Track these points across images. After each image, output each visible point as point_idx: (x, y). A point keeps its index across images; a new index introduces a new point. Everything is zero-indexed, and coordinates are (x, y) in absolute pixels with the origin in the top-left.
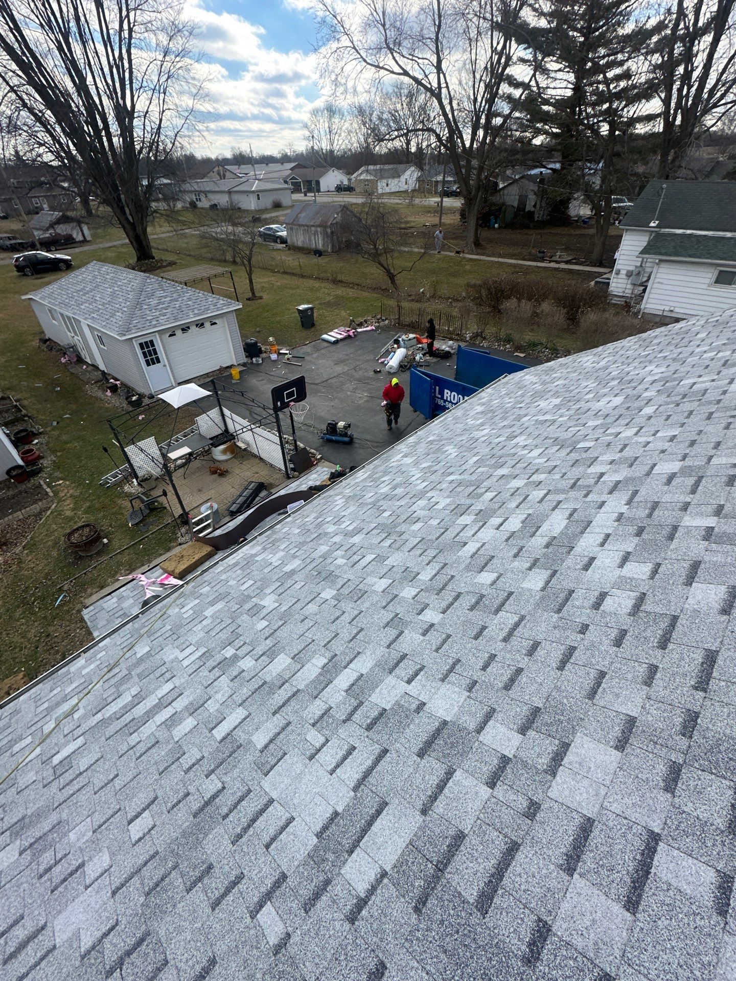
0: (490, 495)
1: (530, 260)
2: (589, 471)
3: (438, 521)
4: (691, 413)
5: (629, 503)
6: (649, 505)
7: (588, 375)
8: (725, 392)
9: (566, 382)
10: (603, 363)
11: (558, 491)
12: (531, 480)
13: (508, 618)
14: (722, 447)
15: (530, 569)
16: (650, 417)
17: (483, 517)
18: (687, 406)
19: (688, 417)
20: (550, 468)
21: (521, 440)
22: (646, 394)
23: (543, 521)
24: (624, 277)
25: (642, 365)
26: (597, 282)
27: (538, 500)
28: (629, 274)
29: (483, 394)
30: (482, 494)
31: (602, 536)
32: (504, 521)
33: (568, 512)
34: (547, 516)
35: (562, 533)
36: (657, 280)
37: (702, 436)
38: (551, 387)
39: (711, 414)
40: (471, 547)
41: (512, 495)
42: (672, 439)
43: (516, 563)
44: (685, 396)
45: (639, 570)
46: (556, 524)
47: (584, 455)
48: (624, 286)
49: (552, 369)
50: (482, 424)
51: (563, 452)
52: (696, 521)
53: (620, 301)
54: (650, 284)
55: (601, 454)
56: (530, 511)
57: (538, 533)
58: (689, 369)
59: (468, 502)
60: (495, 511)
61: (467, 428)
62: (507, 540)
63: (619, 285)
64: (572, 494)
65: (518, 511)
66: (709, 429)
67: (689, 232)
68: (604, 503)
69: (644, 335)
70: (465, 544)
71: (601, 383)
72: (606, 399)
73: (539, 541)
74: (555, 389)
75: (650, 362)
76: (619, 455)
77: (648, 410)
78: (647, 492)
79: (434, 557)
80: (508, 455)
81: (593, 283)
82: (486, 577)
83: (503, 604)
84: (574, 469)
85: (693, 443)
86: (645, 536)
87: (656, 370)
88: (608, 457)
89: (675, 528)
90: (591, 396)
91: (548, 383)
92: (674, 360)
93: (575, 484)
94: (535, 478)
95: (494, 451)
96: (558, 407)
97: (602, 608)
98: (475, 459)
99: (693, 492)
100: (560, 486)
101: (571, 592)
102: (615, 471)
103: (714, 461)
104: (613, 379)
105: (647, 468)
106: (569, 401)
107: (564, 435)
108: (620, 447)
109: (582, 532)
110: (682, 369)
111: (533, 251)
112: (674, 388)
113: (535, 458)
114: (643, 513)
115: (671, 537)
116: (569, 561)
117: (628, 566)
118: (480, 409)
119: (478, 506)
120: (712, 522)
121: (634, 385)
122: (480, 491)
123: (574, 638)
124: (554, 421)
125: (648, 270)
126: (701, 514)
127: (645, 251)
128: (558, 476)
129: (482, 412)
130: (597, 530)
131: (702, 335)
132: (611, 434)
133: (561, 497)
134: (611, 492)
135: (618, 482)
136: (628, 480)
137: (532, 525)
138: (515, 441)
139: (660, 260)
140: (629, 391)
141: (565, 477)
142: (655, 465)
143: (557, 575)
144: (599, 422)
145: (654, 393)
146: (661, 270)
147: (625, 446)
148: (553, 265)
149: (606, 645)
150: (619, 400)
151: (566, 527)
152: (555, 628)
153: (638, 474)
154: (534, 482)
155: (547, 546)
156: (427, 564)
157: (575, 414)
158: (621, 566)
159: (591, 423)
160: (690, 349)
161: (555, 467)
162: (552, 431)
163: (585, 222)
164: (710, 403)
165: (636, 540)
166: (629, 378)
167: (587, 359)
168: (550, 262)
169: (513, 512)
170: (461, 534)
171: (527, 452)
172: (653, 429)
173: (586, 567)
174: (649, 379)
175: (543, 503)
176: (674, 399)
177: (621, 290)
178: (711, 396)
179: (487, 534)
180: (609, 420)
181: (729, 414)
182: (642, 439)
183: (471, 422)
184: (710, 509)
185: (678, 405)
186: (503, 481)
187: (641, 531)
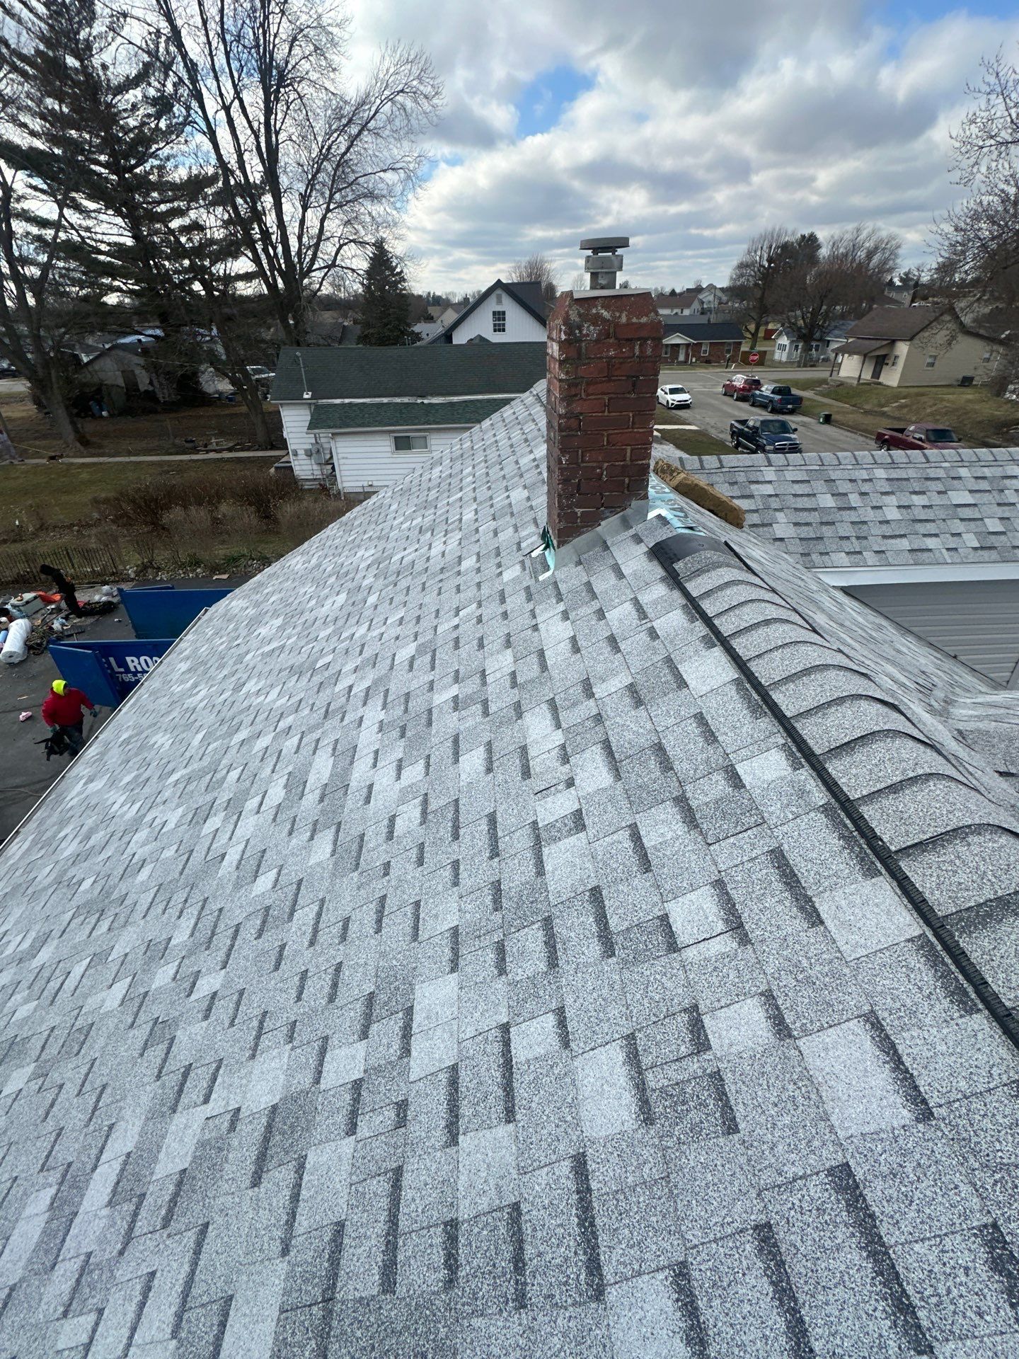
0: (234, 775)
1: (177, 454)
2: (337, 689)
3: (175, 847)
4: (408, 588)
5: (384, 706)
6: (402, 700)
7: (302, 580)
8: (428, 559)
9: (282, 595)
10: (314, 561)
11: (312, 729)
12: (278, 730)
13: (305, 915)
14: (442, 613)
15: (312, 838)
16: (376, 606)
17: (235, 808)
18: (403, 584)
19: (407, 594)
20: (296, 705)
21: (251, 686)
22: (366, 582)
23: (307, 773)
24: (305, 457)
25: (353, 552)
26: (277, 468)
27: (293, 751)
28: (309, 454)
29: (182, 645)
30: (224, 778)
31: (372, 755)
32: (263, 797)
33: (330, 750)
34: (311, 764)
35: (332, 775)
36: (340, 456)
37: (424, 609)
38: (266, 606)
39: (424, 584)
40: (233, 856)
41: (262, 760)
42: (401, 620)
43: (294, 841)
44: (398, 574)
45: (414, 773)
46: (322, 767)
47: (326, 674)
48: (310, 467)
49: (261, 584)
50: (195, 685)
51: (305, 679)
52: (442, 697)
53: (315, 485)
54: (335, 460)
55: (343, 665)
56: (290, 768)
57: (307, 790)
58: (394, 544)
59: (209, 798)
60: (247, 791)
61: (175, 698)
62: (274, 820)
63: (304, 468)
64: (328, 725)
65: (275, 776)
66: (427, 600)
67: (347, 401)
68: (361, 718)
69: (344, 519)
70: (223, 856)
71: (320, 583)
72: (329, 601)
73: (311, 798)
74: (272, 608)
75: (359, 546)
76: (360, 659)
77: (372, 599)
78: (396, 688)
79: (186, 901)
80: (241, 712)
81: (272, 470)
82: (265, 882)
83: (295, 902)
84: (321, 694)
85: (418, 619)
86: (409, 734)
87: (366, 554)
88: (350, 666)
89: (430, 711)
90: (314, 602)
91: (262, 602)
92: (379, 538)
93: (327, 711)
94: (282, 725)
95: (222, 715)
96: (282, 628)
97: (395, 834)
98: (200, 736)
99: (433, 668)
100: (312, 722)
101: (362, 836)
102: (362, 678)
103: (440, 630)
104: (329, 576)
105: (389, 661)
106: (292, 616)
107: (298, 660)
108: (358, 649)
109: (352, 763)
110: (389, 546)
111: (177, 441)
112: (387, 568)
113: (274, 701)
114: (399, 711)
115: (430, 723)
116: (350, 804)
117: (404, 774)
118: (184, 666)
119: (224, 797)
120: (454, 690)
121: (351, 576)
122: (218, 776)
123: (379, 886)
124: (283, 647)
125: (326, 446)
126: (445, 688)
127: (312, 426)
128: (307, 711)
129: (189, 670)
130: (365, 752)
131: (394, 507)
132: (346, 639)
133: (315, 735)
134: (365, 704)
135: (368, 689)
136: (376, 682)
137: (296, 785)
138: (245, 690)
139: (333, 434)
140: (350, 585)
141: (315, 708)
142: (394, 655)
143: (343, 827)
144: (329, 631)
145: (372, 579)
146: (339, 444)
147: (363, 646)
148: (212, 455)
149: (413, 872)
150: (343, 597)
151: (334, 766)
152: (359, 888)
153: (383, 672)
154: (283, 731)
155: (321, 800)
156: (179, 917)
157: (303, 630)
158: (398, 777)
159: (322, 634)
160: (388, 524)
161: (301, 701)
162: (285, 660)
163: (230, 400)
164: (420, 574)
165: (402, 743)
166: (344, 570)
167: (296, 561)
168: (207, 452)
169: (269, 781)
170: (214, 846)
171: (262, 698)
172: (382, 617)
173: (368, 800)
174: (363, 565)
175: (301, 751)
176: (391, 579)
177: (310, 472)
178: (419, 566)
179: (248, 825)
180: (340, 623)
181: (437, 579)
182: (376, 633)
183: (177, 689)
184: (450, 679)
185: (395, 585)
186: (245, 748)
187: (403, 731)
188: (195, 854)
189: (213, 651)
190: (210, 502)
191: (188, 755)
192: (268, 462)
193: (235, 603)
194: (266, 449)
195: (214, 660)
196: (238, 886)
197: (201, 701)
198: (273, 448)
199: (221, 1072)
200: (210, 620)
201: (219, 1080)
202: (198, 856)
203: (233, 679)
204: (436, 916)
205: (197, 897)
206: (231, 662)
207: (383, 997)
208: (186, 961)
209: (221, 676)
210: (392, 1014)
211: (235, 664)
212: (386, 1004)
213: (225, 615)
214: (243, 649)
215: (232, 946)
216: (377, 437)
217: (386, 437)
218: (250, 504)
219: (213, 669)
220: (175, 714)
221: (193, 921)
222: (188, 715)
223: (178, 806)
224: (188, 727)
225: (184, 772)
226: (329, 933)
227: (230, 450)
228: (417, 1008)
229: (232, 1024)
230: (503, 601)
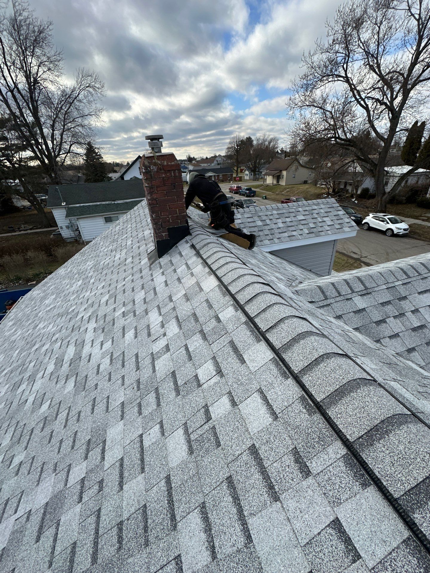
0: (32, 364)
1: (6, 233)
2: (77, 319)
3: (4, 403)
4: (106, 274)
5: (96, 322)
6: (103, 317)
7: (64, 278)
8: (114, 261)
9: (55, 285)
10: (69, 270)
11: (66, 337)
12: (52, 341)
13: (62, 416)
14: (119, 281)
15: (66, 382)
16: (94, 283)
17: (32, 379)
18: (104, 272)
19: (106, 276)
20: (60, 329)
21: (41, 325)
22: (90, 274)
23: (64, 356)
24: (66, 229)
25: (85, 263)
26: (54, 235)
27: (59, 348)
28: (68, 227)
29: (11, 314)
30: (28, 367)
31: (91, 342)
32: (45, 371)
33: (74, 344)
34: (66, 352)
35: (74, 354)
36: (82, 227)
37: (112, 281)
38: (48, 292)
39: (112, 271)
40: (31, 399)
41: (45, 355)
42: (103, 287)
43: (58, 386)
44: (103, 269)
45: (108, 345)
46: (71, 351)
47: (73, 314)
48: (69, 233)
49: (47, 283)
50: (16, 331)
51: (64, 318)
52: (118, 313)
53: (72, 240)
54: (80, 229)
55: (80, 309)
56: (57, 356)
57: (64, 363)
58: (101, 258)
59: (20, 377)
60: (38, 370)
61: (6, 338)
62: (50, 379)
63: (66, 233)
64: (73, 334)
65: (50, 360)
66: (114, 277)
67: (82, 205)
68: (87, 328)
69: (81, 251)
70: (26, 401)
71: (71, 278)
72: (76, 284)
73: (66, 366)
74: (51, 291)
75: (87, 261)
76: (87, 305)
77: (92, 281)
78: (101, 314)
79: (9, 425)
80: (35, 338)
81: (52, 236)
82: (45, 407)
83: (58, 411)
84: (70, 322)
85: (110, 285)
86: (105, 330)
87: (90, 263)
88: (83, 308)
89: (114, 320)
90: (69, 286)
91: (46, 290)
92: (95, 256)
93: (73, 329)
94: (54, 339)
95: (27, 341)
96: (55, 299)
97: (100, 371)
98: (17, 352)
99: (115, 303)
100: (66, 335)
101: (86, 376)
102: (87, 312)
103: (118, 288)
104: (75, 274)
105: (98, 304)
106: (60, 293)
107: (61, 311)
108: (86, 301)
109: (83, 347)
110: (99, 259)
111: (5, 228)
112: (98, 267)
113: (51, 330)
114: (102, 322)
115: (114, 324)
116: (82, 364)
117: (104, 346)
118: (11, 323)
119: (27, 375)
120: (123, 309)
121: (84, 273)
122: (25, 367)
123: (93, 395)
124: (55, 306)
125: (75, 223)
126: (120, 309)
127: (67, 216)
128: (64, 331)
129: (13, 325)
130: (88, 341)
131: (101, 244)
132: (81, 298)
133: (68, 340)
134: (88, 322)
135: (90, 316)
136: (93, 313)
137: (59, 362)
138: (38, 328)
139: (77, 218)
140: (83, 277)
141: (68, 328)
142: (100, 301)
143: (79, 374)
144: (75, 296)
145: (92, 273)
146: (80, 222)
147: (88, 300)
148: (22, 232)
149: (107, 384)
150: (80, 282)
151: (75, 350)
152: (85, 398)
153: (96, 308)
154: (54, 341)
155: (70, 366)
156: (5, 434)
157: (64, 298)
158: (101, 349)
159: (72, 298)
160: (99, 250)
161: (62, 327)
162: (56, 312)
163: (29, 209)
164: (111, 267)
165: (103, 335)
166: (82, 271)
167: (61, 271)
169: (48, 363)
170: (23, 397)
171: (46, 329)
172: (96, 287)
173: (89, 361)
174: (89, 268)
175: (62, 347)
176: (99, 272)
177: (69, 235)
178: (110, 265)
179: (38, 385)
180: (79, 293)
181: (117, 268)
182: (93, 293)
184: (121, 306)
185: (101, 273)
186: (37, 352)
187: (103, 329)
188: (14, 403)
189: (24, 315)
190: (22, 252)
191: (11, 361)
192: (50, 232)
193: (35, 292)
194: (48, 227)
195: (25, 318)
196: (33, 412)
197: (19, 336)
198: (51, 227)
199: (23, 497)
200: (24, 301)
201: (22, 500)
202: (15, 404)
203: (33, 324)
204: (115, 400)
205: (14, 422)
206: (32, 317)
207: (94, 440)
208: (8, 452)
209: (28, 324)
210: (98, 445)
211: (34, 317)
212: (95, 442)
213: (30, 298)
214: (37, 311)
215: (30, 439)
216: (97, 218)
217: (101, 217)
218: (42, 251)
219: (24, 322)
220: (5, 345)
221: (12, 433)
222: (11, 344)
223: (6, 384)
224: (12, 349)
225: (9, 369)
226: (73, 420)
227: (31, 229)
228: (108, 439)
229: (29, 473)
230: (141, 272)
